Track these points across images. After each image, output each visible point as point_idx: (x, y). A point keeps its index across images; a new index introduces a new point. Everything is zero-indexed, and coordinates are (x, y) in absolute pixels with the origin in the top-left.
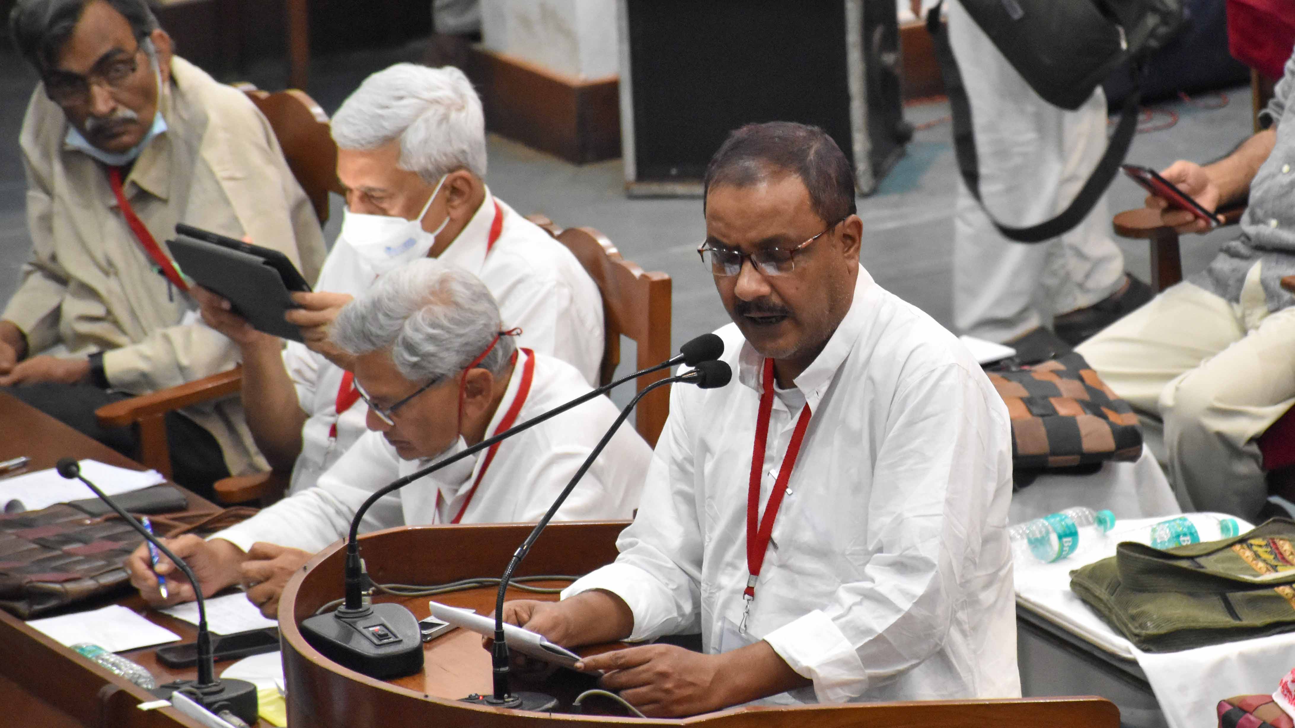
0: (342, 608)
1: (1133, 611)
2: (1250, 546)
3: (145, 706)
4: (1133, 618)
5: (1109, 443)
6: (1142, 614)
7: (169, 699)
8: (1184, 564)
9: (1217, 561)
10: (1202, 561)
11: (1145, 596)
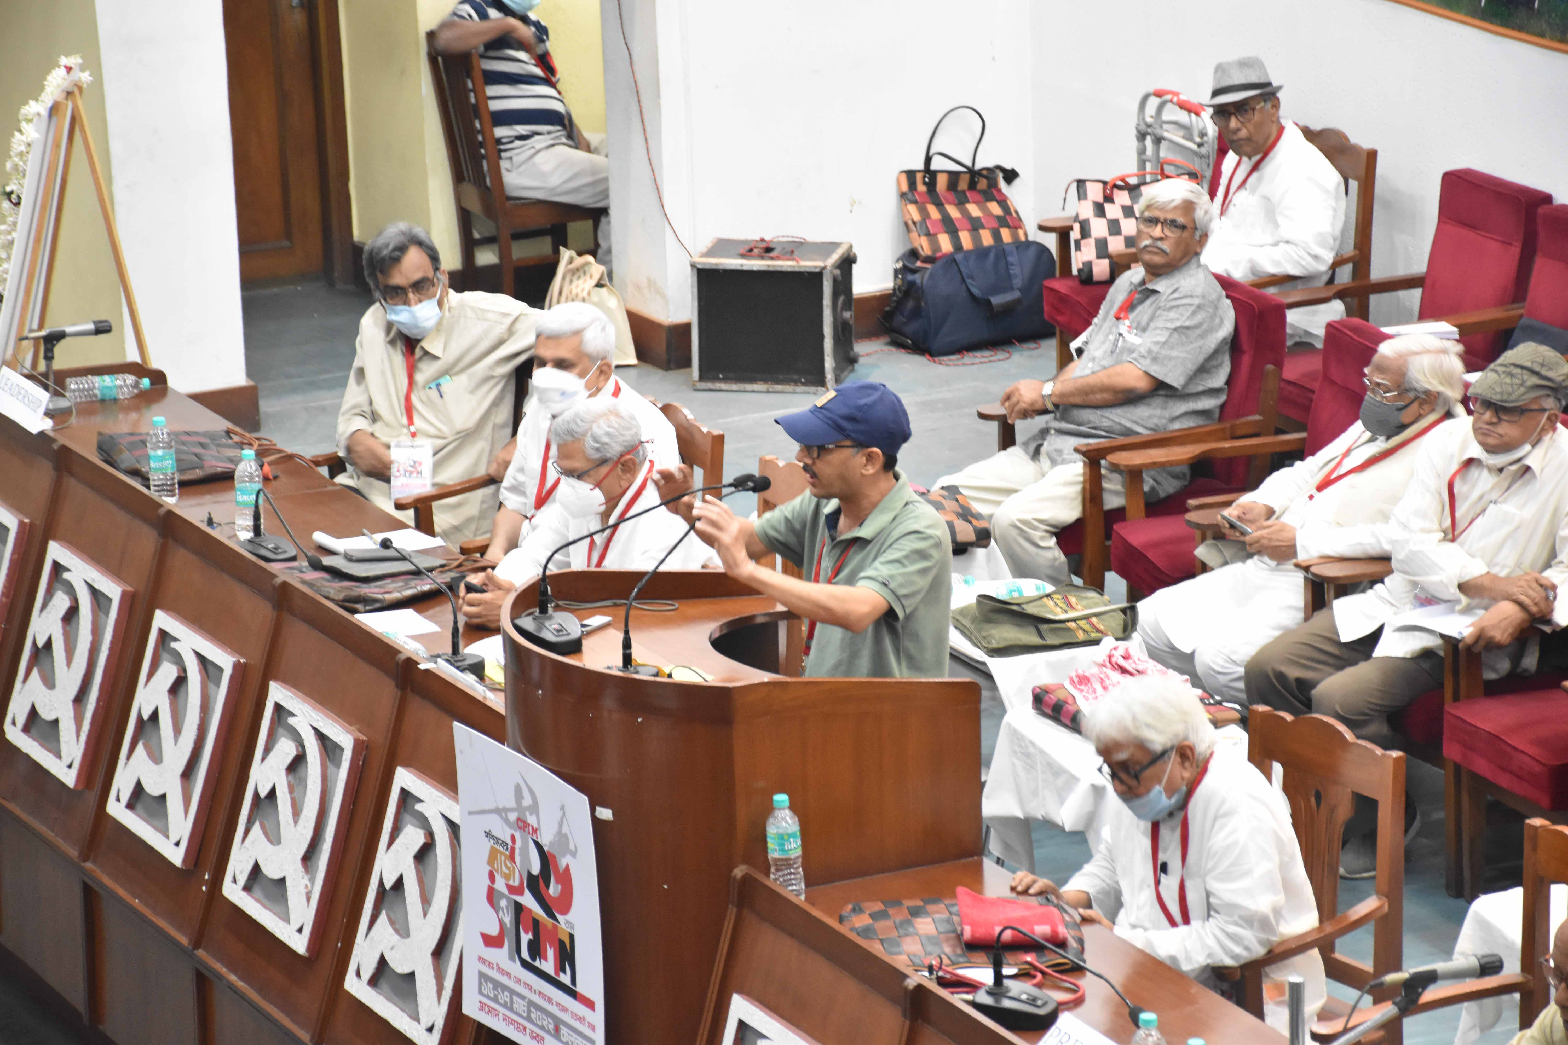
0: (537, 614)
1: (984, 634)
2: (1052, 599)
3: (422, 666)
4: (984, 638)
5: (972, 537)
6: (990, 635)
7: (436, 663)
8: (1015, 608)
9: (1034, 607)
10: (1025, 606)
11: (991, 625)
